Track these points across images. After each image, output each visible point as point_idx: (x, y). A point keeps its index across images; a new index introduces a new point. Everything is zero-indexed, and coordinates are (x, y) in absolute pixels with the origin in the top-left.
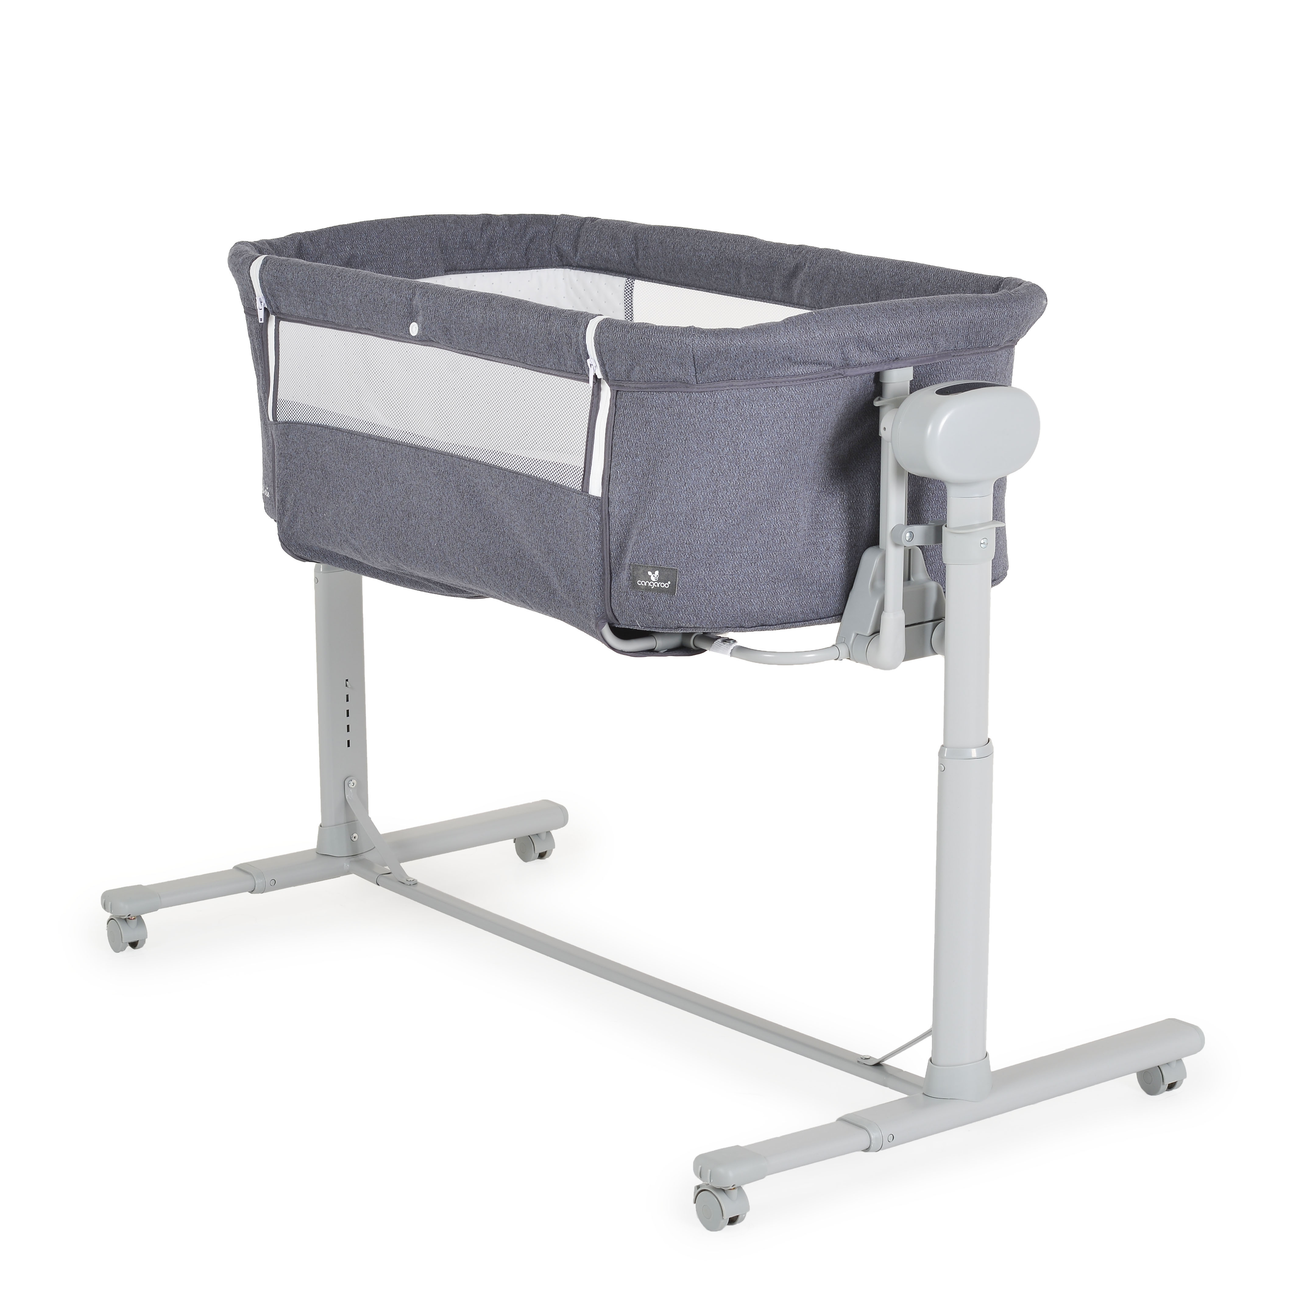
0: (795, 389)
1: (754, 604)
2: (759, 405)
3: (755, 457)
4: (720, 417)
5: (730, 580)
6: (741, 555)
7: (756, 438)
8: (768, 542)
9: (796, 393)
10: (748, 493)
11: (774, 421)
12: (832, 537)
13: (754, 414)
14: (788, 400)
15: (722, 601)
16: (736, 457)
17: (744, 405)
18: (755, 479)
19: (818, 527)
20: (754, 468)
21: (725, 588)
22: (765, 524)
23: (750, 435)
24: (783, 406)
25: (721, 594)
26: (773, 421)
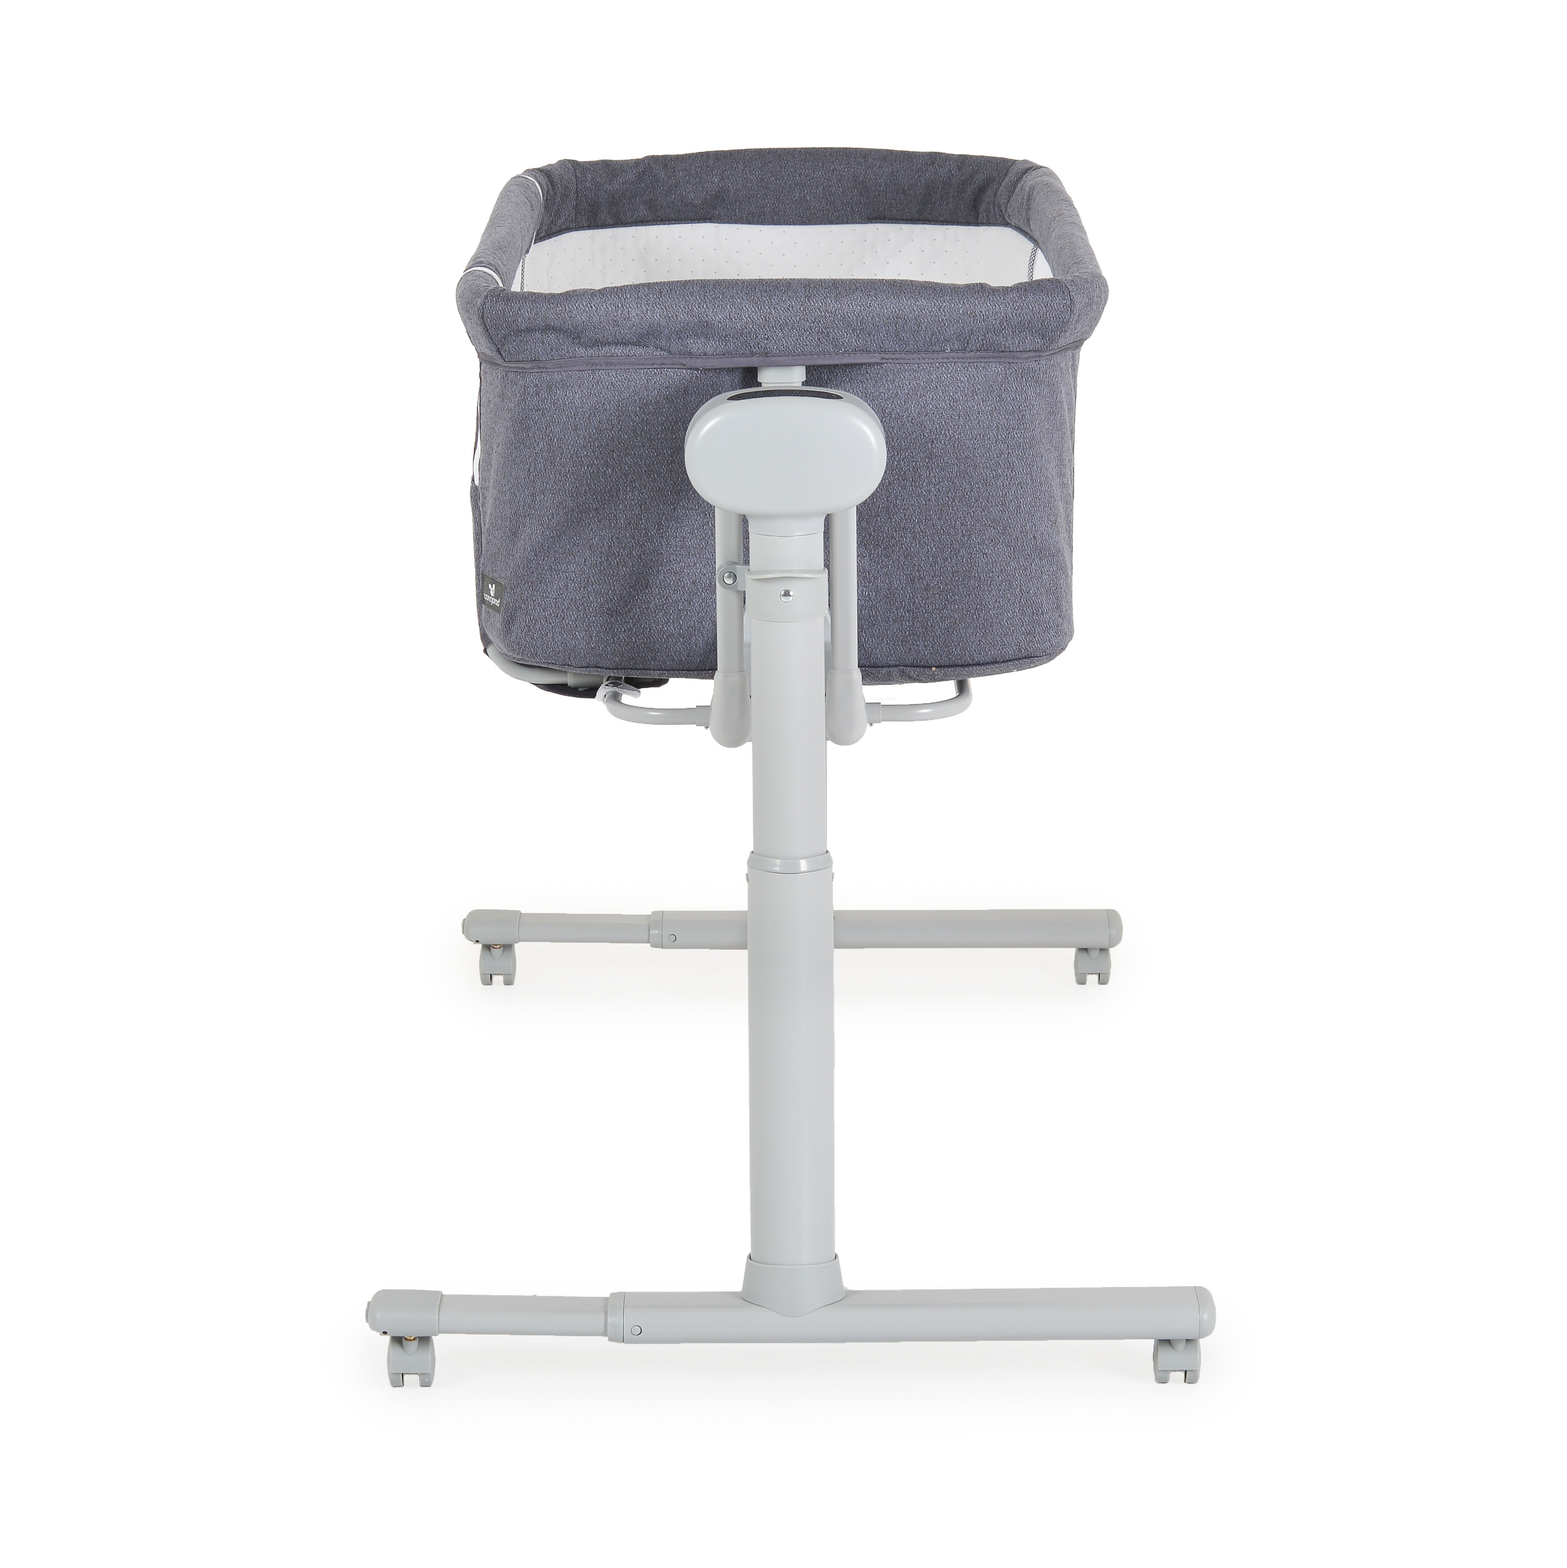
0: (616, 374)
1: (579, 638)
2: (574, 392)
3: (571, 456)
4: (532, 405)
5: (553, 605)
6: (567, 574)
7: (570, 433)
8: (600, 563)
9: (617, 379)
10: (566, 500)
11: (590, 413)
12: (701, 569)
13: (567, 403)
14: (608, 388)
15: (542, 629)
16: (551, 455)
17: (558, 390)
18: (572, 483)
19: (684, 554)
20: (570, 469)
21: (546, 614)
22: (596, 539)
23: (564, 429)
24: (601, 396)
25: (542, 620)
26: (588, 413)
